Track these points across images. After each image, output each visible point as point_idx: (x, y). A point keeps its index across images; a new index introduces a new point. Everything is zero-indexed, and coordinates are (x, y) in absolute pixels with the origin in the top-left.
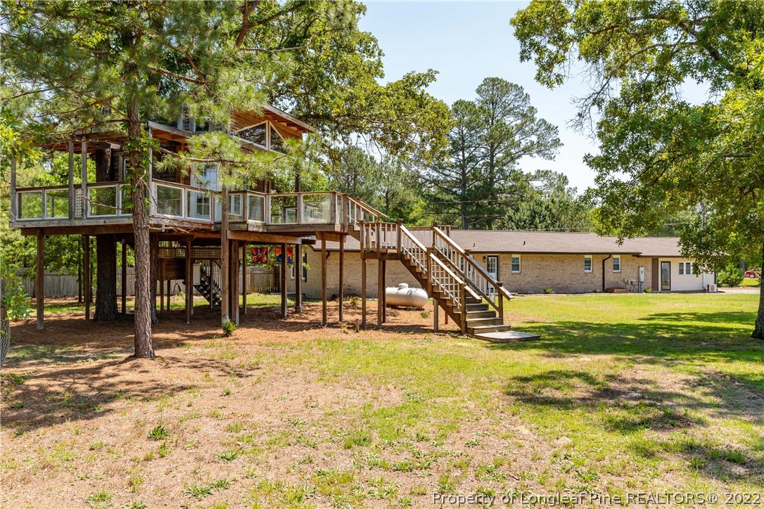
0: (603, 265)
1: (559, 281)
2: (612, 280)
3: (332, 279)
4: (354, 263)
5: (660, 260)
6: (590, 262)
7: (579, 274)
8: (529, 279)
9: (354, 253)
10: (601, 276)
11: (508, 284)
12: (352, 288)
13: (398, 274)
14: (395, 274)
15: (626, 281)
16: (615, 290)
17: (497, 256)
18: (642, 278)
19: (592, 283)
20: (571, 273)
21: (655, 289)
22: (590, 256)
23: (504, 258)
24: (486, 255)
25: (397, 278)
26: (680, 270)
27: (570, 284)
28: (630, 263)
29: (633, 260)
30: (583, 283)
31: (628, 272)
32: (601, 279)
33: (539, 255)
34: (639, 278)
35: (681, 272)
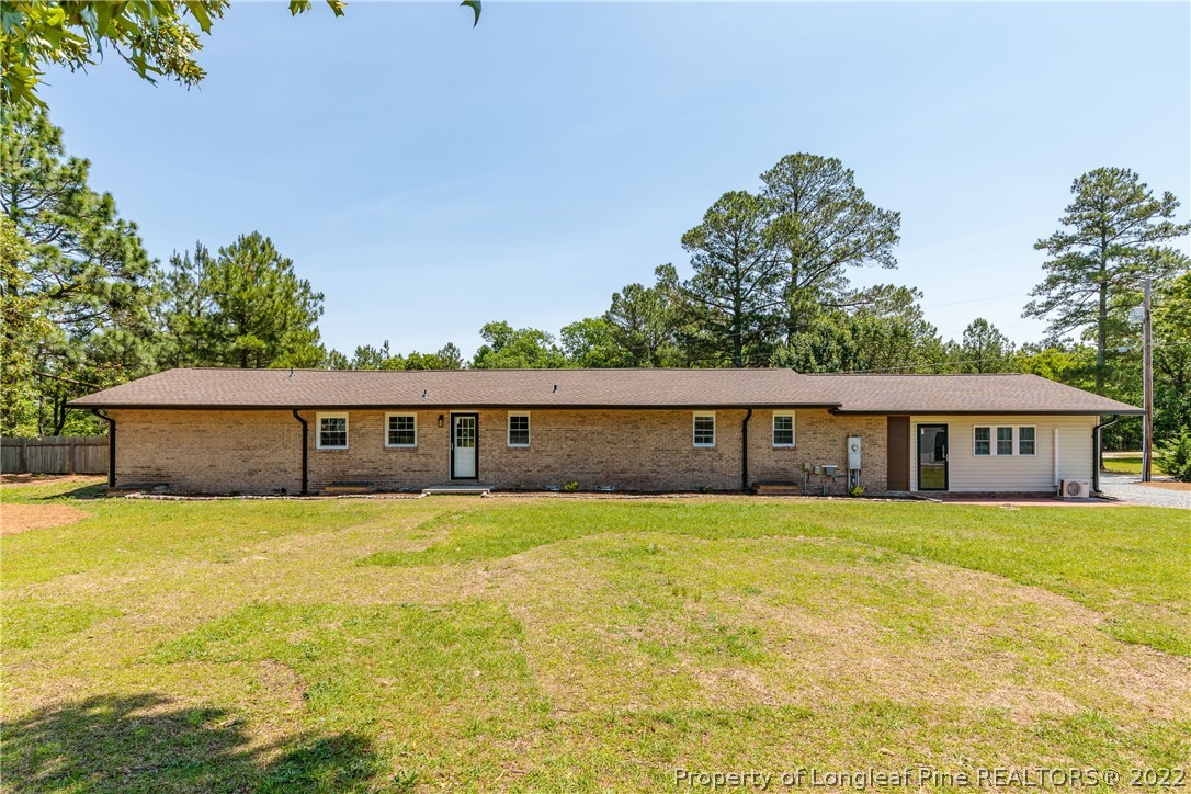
0: (745, 431)
1: (625, 464)
2: (770, 463)
3: (126, 458)
4: (167, 428)
5: (915, 421)
6: (710, 425)
7: (678, 451)
8: (549, 461)
9: (167, 412)
10: (739, 456)
11: (499, 470)
12: (163, 473)
13: (255, 448)
14: (248, 448)
15: (807, 466)
16: (763, 488)
17: (476, 415)
18: (855, 460)
19: (713, 471)
20: (657, 449)
21: (895, 486)
22: (712, 414)
23: (489, 418)
24: (447, 414)
25: (252, 456)
26: (978, 444)
27: (655, 471)
28: (822, 428)
29: (832, 421)
30: (687, 470)
31: (812, 449)
32: (739, 463)
33: (573, 412)
34: (846, 462)
35: (982, 448)
